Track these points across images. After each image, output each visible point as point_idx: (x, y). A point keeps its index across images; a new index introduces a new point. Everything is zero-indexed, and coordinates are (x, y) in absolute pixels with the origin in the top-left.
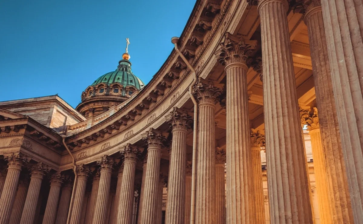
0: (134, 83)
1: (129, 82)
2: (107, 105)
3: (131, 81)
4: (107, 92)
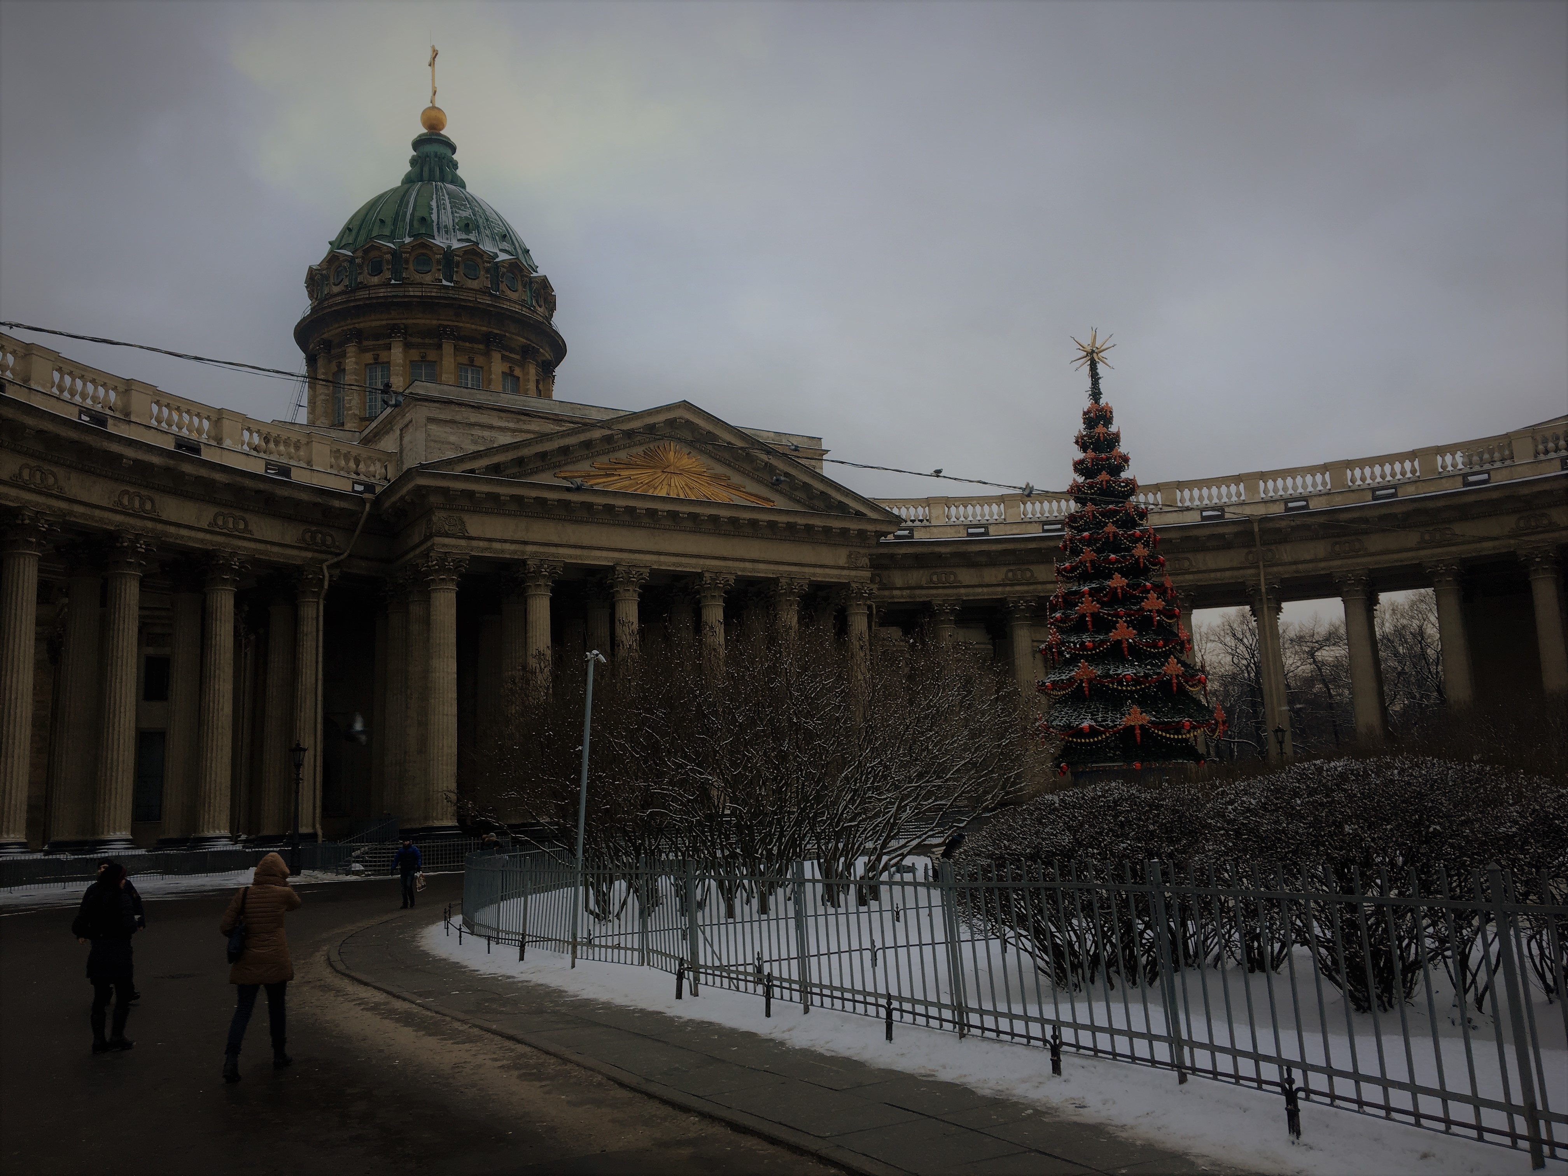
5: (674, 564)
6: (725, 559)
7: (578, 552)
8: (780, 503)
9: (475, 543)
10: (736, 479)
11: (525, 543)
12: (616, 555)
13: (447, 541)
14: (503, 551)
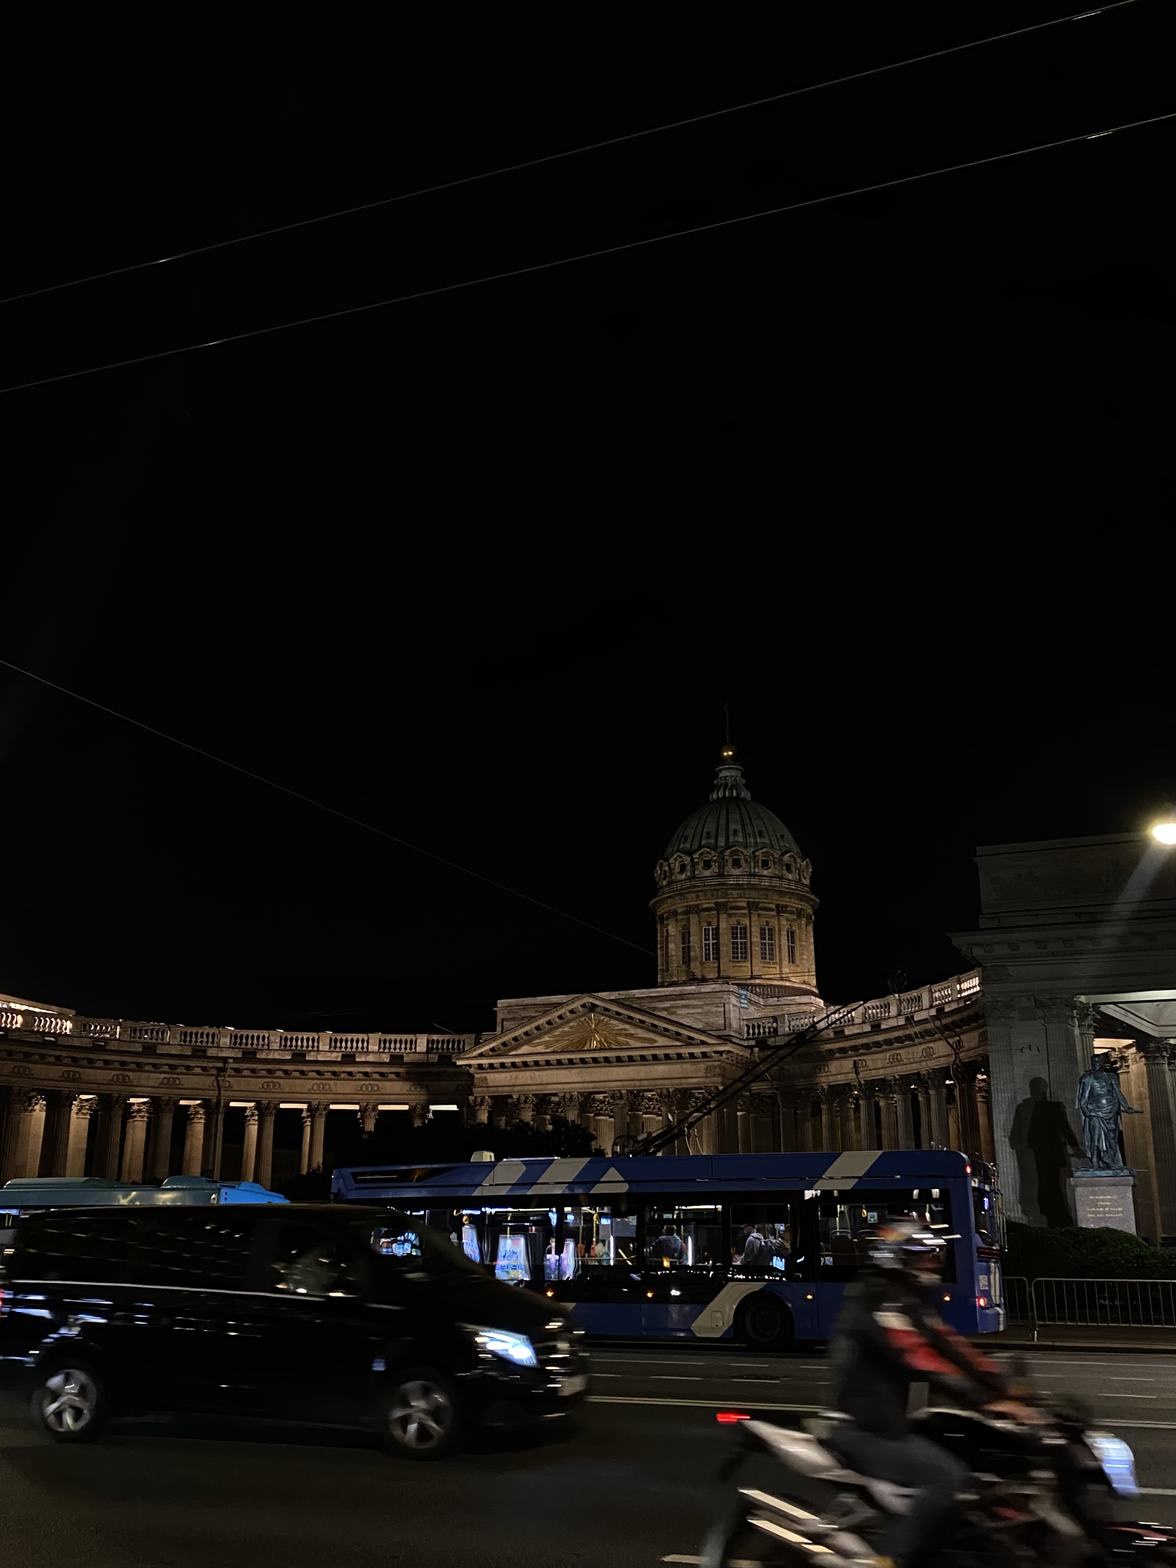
0: (767, 836)
1: (757, 836)
2: (724, 898)
3: (761, 833)
4: (719, 868)
5: (593, 1088)
6: (621, 1081)
7: (541, 1087)
8: (661, 1041)
9: (491, 1089)
10: (632, 1030)
11: (514, 1086)
12: (560, 1086)
13: (479, 1089)
14: (504, 1091)
